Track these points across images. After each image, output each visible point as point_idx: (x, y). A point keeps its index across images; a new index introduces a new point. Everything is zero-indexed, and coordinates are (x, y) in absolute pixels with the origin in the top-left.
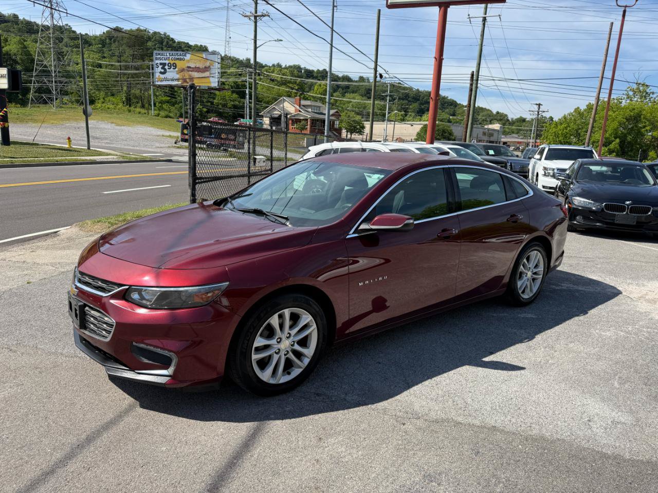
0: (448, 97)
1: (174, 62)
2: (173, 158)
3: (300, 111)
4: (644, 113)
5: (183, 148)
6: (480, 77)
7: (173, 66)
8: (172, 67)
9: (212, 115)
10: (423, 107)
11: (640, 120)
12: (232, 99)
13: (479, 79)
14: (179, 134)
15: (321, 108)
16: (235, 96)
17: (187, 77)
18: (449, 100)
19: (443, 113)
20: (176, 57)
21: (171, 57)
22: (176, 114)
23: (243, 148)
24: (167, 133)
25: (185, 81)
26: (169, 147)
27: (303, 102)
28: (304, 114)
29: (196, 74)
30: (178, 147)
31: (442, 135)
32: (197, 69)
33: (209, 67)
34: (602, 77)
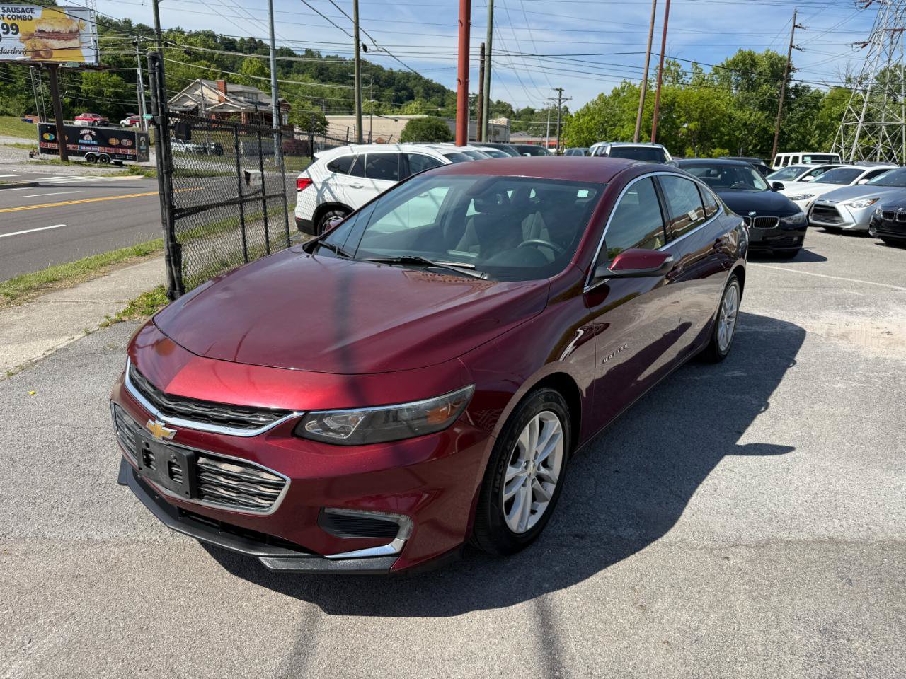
0: (432, 80)
1: (12, 22)
2: (40, 180)
3: (226, 100)
4: (678, 100)
5: (47, 164)
6: (492, 51)
7: (13, 29)
8: (11, 31)
9: (81, 109)
10: (400, 94)
11: (674, 109)
12: (110, 83)
13: (492, 54)
14: (36, 142)
15: (259, 95)
16: (115, 78)
17: (41, 48)
18: (434, 84)
19: (429, 103)
20: (16, 14)
21: (6, 14)
22: (19, 110)
23: (148, 160)
24: (12, 141)
25: (37, 53)
26: (22, 163)
27: (231, 87)
28: (234, 106)
29: (55, 44)
30: (38, 163)
31: (436, 133)
32: (57, 35)
33: (78, 31)
34: (650, 53)
